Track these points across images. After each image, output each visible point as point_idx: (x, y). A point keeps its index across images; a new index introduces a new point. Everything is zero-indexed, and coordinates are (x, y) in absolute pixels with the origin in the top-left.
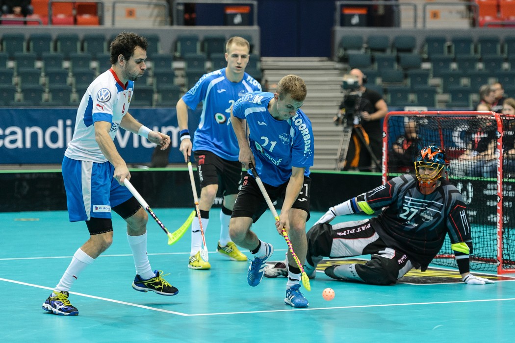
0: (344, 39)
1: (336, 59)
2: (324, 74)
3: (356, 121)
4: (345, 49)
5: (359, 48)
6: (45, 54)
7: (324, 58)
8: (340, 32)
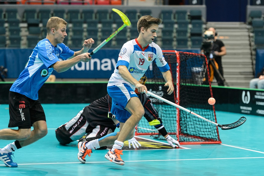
0: (252, 12)
1: (247, 23)
2: (240, 31)
3: (211, 56)
4: (252, 18)
5: (260, 17)
6: (89, 20)
7: (242, 23)
8: (250, 8)
